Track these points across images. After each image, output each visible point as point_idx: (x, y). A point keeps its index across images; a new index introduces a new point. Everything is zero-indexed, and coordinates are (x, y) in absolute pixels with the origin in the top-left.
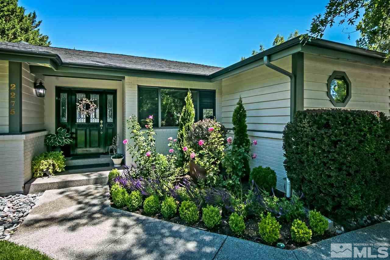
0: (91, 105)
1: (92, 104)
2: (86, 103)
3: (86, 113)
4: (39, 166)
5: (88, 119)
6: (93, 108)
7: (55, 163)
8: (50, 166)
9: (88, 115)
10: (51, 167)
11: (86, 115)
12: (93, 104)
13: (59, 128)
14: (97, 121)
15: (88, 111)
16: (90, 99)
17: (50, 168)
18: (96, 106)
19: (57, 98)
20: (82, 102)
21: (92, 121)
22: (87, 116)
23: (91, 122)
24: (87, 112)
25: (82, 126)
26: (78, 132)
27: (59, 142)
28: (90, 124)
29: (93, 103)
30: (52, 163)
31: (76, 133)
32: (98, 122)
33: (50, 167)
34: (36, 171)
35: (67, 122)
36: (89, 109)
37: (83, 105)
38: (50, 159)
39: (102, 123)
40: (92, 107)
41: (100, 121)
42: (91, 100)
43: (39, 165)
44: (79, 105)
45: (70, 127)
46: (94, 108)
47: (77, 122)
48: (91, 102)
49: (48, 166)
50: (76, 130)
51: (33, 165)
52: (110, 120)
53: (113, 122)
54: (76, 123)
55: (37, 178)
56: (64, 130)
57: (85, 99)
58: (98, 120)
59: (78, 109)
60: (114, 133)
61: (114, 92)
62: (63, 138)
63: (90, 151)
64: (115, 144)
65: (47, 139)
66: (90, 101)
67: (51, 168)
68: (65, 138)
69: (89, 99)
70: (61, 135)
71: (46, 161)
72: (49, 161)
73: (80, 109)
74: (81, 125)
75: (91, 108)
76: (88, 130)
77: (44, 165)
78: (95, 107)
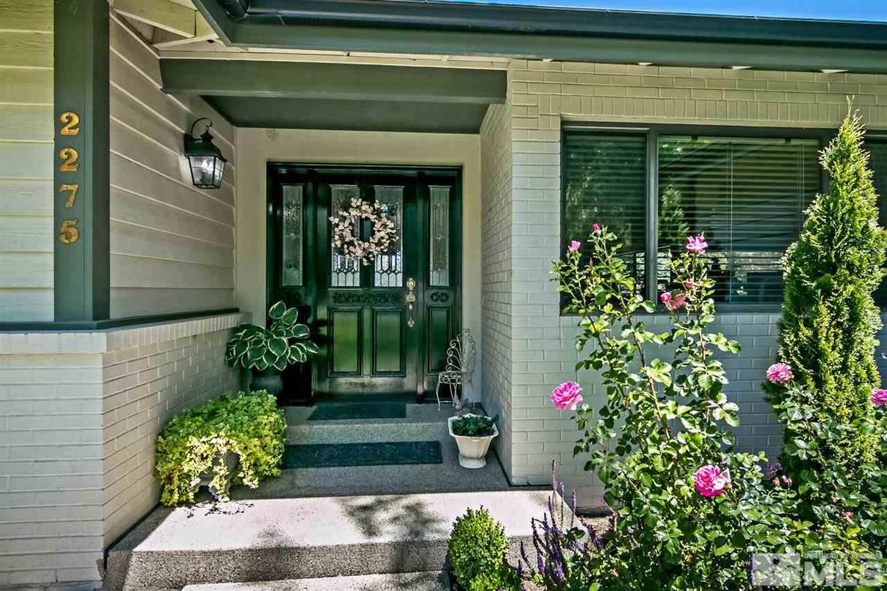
0: (378, 225)
1: (379, 218)
2: (361, 216)
3: (359, 252)
4: (179, 462)
5: (367, 273)
6: (382, 234)
7: (237, 449)
8: (216, 462)
9: (368, 259)
10: (222, 470)
11: (361, 261)
12: (384, 220)
13: (276, 305)
14: (396, 281)
15: (367, 244)
16: (375, 202)
17: (216, 474)
18: (392, 229)
19: (271, 209)
20: (347, 211)
21: (380, 281)
22: (365, 264)
23: (377, 284)
24: (364, 250)
25: (347, 300)
26: (337, 317)
27: (270, 356)
28: (373, 290)
29: (383, 215)
30: (224, 450)
31: (329, 323)
32: (400, 284)
33: (216, 469)
34: (170, 479)
35: (301, 284)
36: (371, 240)
37: (351, 224)
38: (218, 430)
39: (411, 289)
40: (379, 231)
41: (405, 281)
42: (376, 206)
43: (177, 455)
44: (337, 225)
45: (310, 301)
46: (388, 234)
47: (334, 283)
48: (378, 213)
49: (210, 464)
50: (331, 311)
51: (160, 455)
52: (438, 278)
53: (448, 285)
54: (331, 287)
55: (173, 508)
56: (289, 310)
57: (359, 204)
58: (400, 276)
59: (337, 237)
60: (453, 327)
61: (452, 177)
62: (285, 340)
63: (374, 386)
64: (457, 363)
65: (234, 343)
66: (374, 210)
67: (222, 473)
68: (291, 342)
69: (372, 204)
70: (281, 328)
71: (204, 439)
72: (214, 441)
73: (342, 237)
74: (345, 296)
75: (378, 235)
76: (367, 314)
77: (197, 459)
78: (389, 231)
